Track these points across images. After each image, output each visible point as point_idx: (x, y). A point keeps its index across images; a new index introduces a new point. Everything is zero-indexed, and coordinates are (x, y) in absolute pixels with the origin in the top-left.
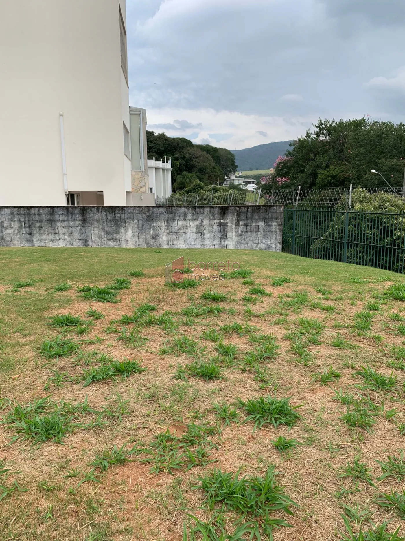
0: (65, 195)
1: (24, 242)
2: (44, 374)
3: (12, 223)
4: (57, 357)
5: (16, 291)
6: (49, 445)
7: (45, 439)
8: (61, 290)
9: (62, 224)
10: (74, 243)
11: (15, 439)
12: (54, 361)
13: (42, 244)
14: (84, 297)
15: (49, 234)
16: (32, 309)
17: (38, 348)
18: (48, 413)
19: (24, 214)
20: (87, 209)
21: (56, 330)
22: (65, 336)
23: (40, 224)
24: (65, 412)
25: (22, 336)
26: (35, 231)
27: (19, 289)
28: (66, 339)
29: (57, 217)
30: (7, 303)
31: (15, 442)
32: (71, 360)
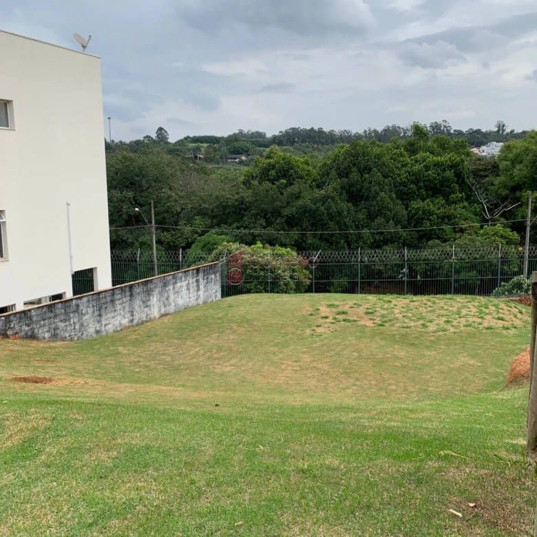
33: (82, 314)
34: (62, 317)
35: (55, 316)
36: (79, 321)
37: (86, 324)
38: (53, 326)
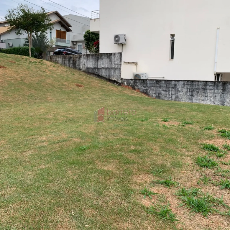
0: (214, 75)
1: (188, 100)
2: (197, 175)
3: (183, 89)
4: (205, 167)
5: (184, 126)
6: (199, 215)
7: (198, 212)
8: (208, 129)
9: (210, 91)
10: (216, 103)
11: (181, 205)
12: (203, 169)
13: (198, 102)
14: (222, 136)
15: (202, 96)
16: (192, 137)
17: (195, 160)
18: (199, 198)
19: (190, 85)
20: (227, 83)
21: (205, 152)
22: (210, 157)
23: (198, 90)
24: (209, 200)
25: (186, 151)
26: (195, 94)
27: (185, 125)
28: (210, 158)
29: (208, 87)
30: (179, 131)
31: (181, 207)
32: (213, 171)
33: (178, 91)
34: (164, 89)
35: (160, 87)
36: (175, 94)
37: (180, 97)
38: (158, 91)
